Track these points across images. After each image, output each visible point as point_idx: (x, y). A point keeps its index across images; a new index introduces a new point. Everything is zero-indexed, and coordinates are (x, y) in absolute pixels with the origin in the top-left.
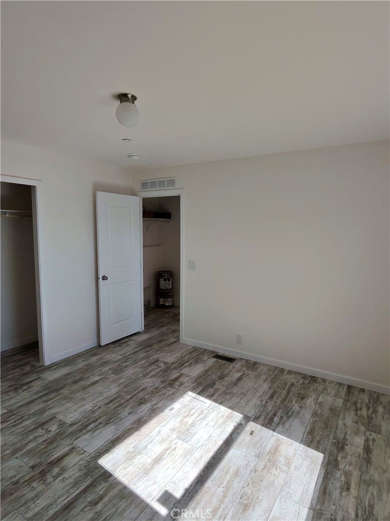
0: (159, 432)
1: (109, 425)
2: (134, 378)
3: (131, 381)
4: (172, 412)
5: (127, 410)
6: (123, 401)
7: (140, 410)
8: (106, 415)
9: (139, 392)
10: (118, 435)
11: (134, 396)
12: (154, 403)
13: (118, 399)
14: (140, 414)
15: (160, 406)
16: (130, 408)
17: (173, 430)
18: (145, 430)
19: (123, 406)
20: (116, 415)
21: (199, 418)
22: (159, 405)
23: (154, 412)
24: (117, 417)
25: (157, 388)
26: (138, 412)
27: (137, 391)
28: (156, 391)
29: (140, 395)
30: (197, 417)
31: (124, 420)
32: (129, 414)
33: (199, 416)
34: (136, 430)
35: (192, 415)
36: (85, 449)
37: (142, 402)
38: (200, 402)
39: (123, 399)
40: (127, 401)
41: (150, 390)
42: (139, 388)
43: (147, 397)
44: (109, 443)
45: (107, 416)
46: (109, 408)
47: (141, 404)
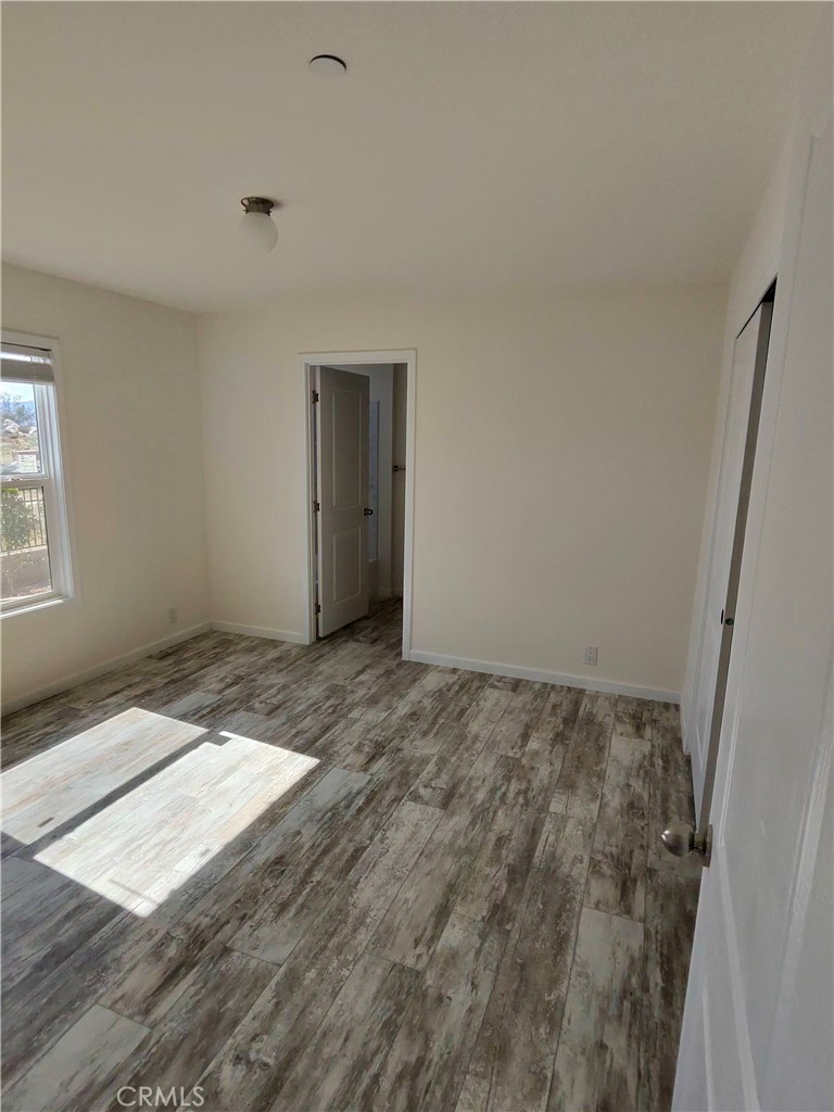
0: (231, 805)
1: (329, 806)
2: (330, 960)
3: (335, 940)
4: (201, 848)
5: (306, 839)
6: (326, 861)
7: (278, 843)
8: (347, 824)
9: (296, 893)
10: (305, 793)
11: (303, 882)
12: (248, 867)
13: (340, 864)
14: (274, 835)
15: (231, 859)
16: (302, 847)
17: (204, 811)
18: (259, 806)
19: (320, 849)
20: (326, 826)
21: (141, 842)
22: (233, 862)
23: (244, 844)
24: (323, 821)
25: (243, 918)
26: (280, 838)
27: (300, 900)
28: (243, 908)
29: (287, 887)
30: (146, 842)
31: (303, 818)
32: (299, 833)
33: (140, 846)
34: (275, 803)
35: (156, 845)
36: (346, 772)
37: (278, 864)
38: (122, 882)
39: (329, 870)
40: (316, 863)
41: (265, 910)
42: (298, 913)
43: (268, 883)
44: (313, 781)
45: (344, 821)
46: (351, 841)
47: (279, 861)
